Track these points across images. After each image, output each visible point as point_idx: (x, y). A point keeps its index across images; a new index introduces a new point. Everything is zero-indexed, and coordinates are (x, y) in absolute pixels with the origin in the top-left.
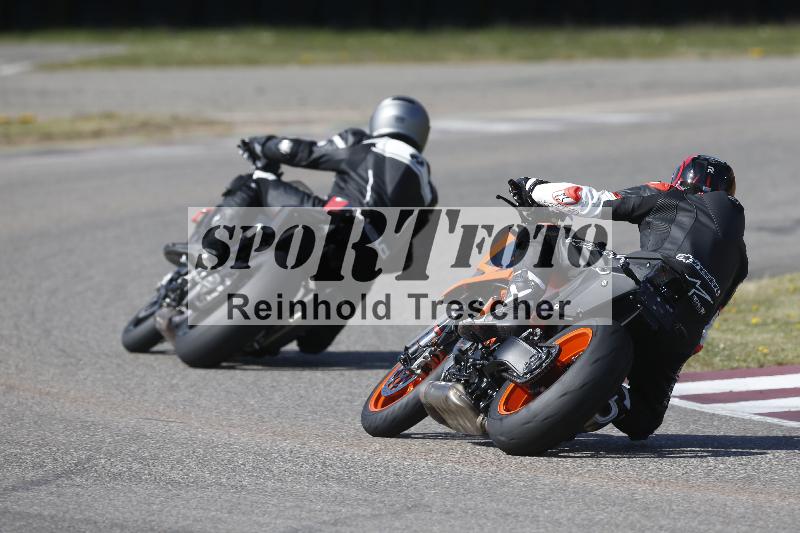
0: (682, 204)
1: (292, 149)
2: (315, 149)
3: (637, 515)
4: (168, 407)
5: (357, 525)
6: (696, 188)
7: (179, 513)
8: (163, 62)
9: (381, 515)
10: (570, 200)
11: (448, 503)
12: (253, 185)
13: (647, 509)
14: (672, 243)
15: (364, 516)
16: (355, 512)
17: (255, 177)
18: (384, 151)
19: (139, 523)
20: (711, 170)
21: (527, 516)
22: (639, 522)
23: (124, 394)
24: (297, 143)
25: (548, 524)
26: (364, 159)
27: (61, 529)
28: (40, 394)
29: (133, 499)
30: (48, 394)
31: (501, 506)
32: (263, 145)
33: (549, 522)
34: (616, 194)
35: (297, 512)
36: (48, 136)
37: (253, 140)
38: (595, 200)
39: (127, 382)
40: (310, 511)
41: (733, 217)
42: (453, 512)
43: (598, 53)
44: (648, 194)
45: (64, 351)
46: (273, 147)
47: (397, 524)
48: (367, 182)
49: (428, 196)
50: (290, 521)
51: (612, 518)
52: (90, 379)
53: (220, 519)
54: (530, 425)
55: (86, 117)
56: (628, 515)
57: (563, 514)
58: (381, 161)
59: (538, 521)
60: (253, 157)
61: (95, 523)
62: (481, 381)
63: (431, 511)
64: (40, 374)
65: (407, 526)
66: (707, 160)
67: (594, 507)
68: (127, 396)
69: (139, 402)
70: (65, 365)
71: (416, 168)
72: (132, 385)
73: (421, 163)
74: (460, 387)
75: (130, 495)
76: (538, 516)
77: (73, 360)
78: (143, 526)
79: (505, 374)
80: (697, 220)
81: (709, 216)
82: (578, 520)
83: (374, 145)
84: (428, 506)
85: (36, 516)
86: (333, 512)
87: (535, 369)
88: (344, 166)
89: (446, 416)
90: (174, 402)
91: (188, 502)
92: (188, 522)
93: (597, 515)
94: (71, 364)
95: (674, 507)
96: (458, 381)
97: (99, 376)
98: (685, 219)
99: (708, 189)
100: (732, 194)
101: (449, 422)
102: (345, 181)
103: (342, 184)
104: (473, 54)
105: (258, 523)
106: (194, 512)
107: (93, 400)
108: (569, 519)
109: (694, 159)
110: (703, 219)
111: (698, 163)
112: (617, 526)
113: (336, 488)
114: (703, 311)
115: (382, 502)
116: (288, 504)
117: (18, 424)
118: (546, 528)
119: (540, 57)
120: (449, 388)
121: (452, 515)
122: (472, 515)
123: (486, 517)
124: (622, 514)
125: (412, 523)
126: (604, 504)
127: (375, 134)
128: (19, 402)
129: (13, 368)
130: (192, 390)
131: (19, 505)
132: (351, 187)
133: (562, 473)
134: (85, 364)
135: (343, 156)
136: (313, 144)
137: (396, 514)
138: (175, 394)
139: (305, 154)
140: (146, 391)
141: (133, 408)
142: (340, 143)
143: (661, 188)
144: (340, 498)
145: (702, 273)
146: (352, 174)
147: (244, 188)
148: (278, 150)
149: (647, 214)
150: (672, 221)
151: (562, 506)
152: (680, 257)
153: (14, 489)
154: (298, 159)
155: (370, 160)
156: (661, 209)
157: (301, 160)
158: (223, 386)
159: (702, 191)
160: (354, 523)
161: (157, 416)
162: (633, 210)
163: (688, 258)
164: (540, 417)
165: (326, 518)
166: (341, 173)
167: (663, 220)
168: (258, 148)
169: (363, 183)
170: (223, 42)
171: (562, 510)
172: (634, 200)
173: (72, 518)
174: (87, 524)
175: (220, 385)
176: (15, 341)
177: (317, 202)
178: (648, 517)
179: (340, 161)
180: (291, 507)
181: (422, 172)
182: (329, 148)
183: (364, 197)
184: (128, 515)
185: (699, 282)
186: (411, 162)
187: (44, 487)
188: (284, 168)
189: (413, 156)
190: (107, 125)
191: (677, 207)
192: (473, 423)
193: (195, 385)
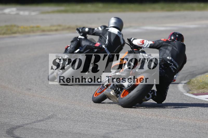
0: (169, 44)
1: (88, 30)
2: (94, 30)
3: (197, 129)
4: (75, 101)
5: (124, 132)
6: (173, 40)
7: (78, 128)
8: (74, 12)
9: (130, 129)
10: (142, 44)
11: (147, 126)
12: (78, 40)
13: (199, 128)
14: (166, 54)
15: (126, 129)
16: (123, 128)
17: (79, 37)
18: (111, 31)
19: (67, 131)
20: (177, 36)
21: (168, 130)
22: (197, 131)
23: (63, 98)
24: (90, 29)
25: (174, 132)
26: (106, 33)
27: (47, 133)
28: (42, 97)
29: (66, 125)
30: (44, 98)
31: (161, 127)
32: (82, 29)
33: (174, 131)
34: (153, 42)
35: (108, 128)
36: (43, 31)
37: (80, 28)
38: (148, 44)
39: (64, 94)
40: (112, 128)
41: (183, 48)
42: (149, 128)
43: (187, 9)
44: (161, 42)
45: (48, 87)
46: (84, 30)
47: (134, 132)
48: (106, 38)
49: (122, 42)
50: (106, 131)
51: (190, 130)
52: (54, 94)
53: (88, 130)
54: (129, 99)
55: (54, 26)
56: (195, 129)
57: (177, 129)
58: (110, 34)
59: (171, 131)
60: (80, 32)
61: (56, 131)
62: (119, 89)
63: (143, 128)
64: (42, 92)
65: (137, 132)
66: (176, 33)
67: (186, 127)
68: (64, 98)
69: (67, 100)
70: (48, 90)
71: (119, 35)
72: (65, 96)
73: (120, 34)
74: (113, 91)
75: (65, 124)
76: (171, 130)
77: (50, 89)
78: (68, 132)
79: (123, 87)
80: (173, 48)
81: (176, 48)
82: (181, 131)
83: (108, 29)
84: (143, 127)
85: (40, 129)
86: (118, 128)
87: (130, 86)
88: (101, 35)
89: (110, 98)
90: (76, 100)
91: (80, 126)
92: (80, 131)
93: (187, 129)
94: (49, 90)
95: (207, 127)
96: (113, 89)
97: (57, 93)
98: (170, 48)
99: (176, 40)
100: (183, 42)
101: (111, 99)
102: (101, 38)
103: (100, 39)
104: (154, 9)
105: (98, 131)
106: (81, 128)
107: (55, 99)
108: (179, 130)
109: (173, 33)
110: (174, 48)
111: (174, 34)
112: (192, 132)
113: (118, 122)
114: (174, 71)
115: (131, 126)
116: (106, 126)
117: (36, 105)
118: (173, 133)
119: (172, 10)
120: (111, 91)
121: (149, 129)
122: (154, 129)
123: (158, 130)
124: (193, 129)
125: (138, 131)
126: (188, 126)
127: (109, 26)
128: (36, 100)
129: (34, 91)
130: (81, 97)
131: (36, 126)
132: (103, 40)
133: (177, 118)
134: (53, 90)
135: (101, 32)
136: (94, 29)
137: (134, 129)
138: (76, 98)
139: (92, 32)
140: (69, 97)
141: (66, 101)
142: (100, 29)
143: (164, 40)
144: (119, 125)
145: (174, 62)
146: (103, 37)
147: (76, 40)
148: (85, 31)
149: (161, 47)
150: (167, 49)
151: (177, 127)
152: (168, 58)
153: (35, 122)
154: (90, 33)
155: (108, 33)
156: (164, 46)
157: (91, 33)
158: (89, 96)
159: (175, 41)
160: (123, 131)
161: (72, 103)
162: (157, 46)
163: (170, 58)
164: (132, 97)
165: (116, 130)
166: (101, 37)
167: (165, 48)
168: (81, 30)
169: (105, 39)
170: (89, 6)
171: (177, 128)
172: (157, 43)
173: (50, 130)
174: (54, 131)
175: (88, 95)
176: (35, 84)
177: (94, 44)
178: (200, 130)
179: (100, 33)
180: (107, 127)
181: (121, 36)
182: (98, 30)
183: (106, 42)
184: (64, 129)
185: (173, 64)
186: (118, 33)
187: (42, 122)
188: (88, 35)
189: (118, 32)
190: (59, 28)
191: (168, 45)
192: (116, 100)
193: (82, 95)
